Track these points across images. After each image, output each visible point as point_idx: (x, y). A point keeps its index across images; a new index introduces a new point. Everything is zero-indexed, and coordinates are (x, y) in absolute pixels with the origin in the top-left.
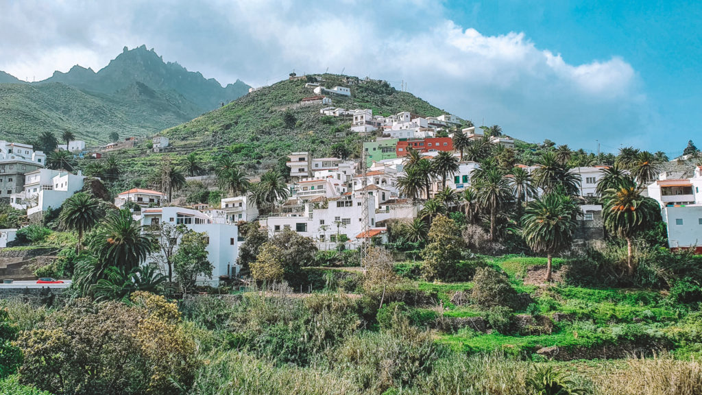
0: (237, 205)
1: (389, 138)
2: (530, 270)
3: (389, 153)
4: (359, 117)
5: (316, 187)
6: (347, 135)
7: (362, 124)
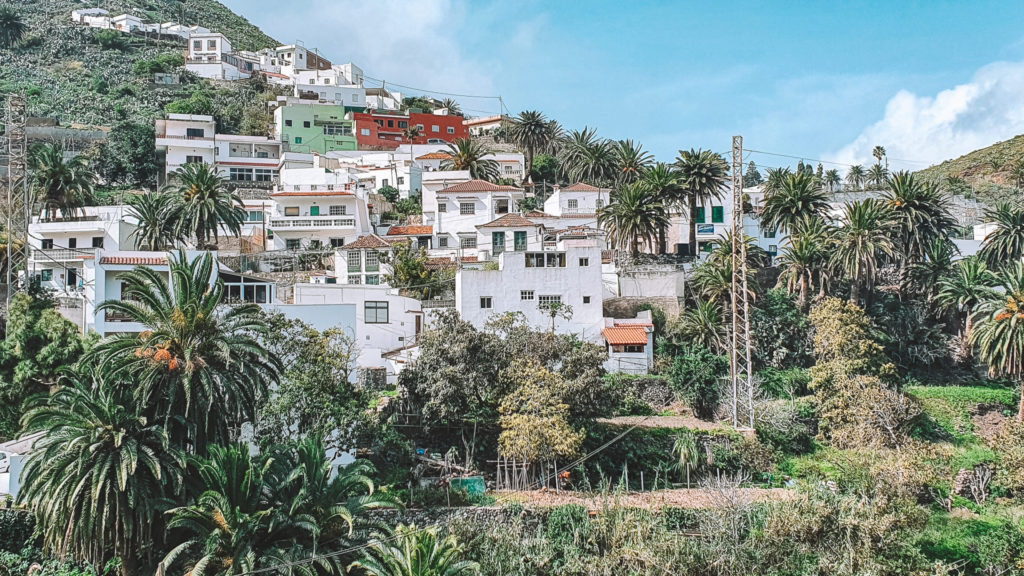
0: (84, 243)
1: (316, 102)
2: (973, 414)
3: (339, 137)
4: (205, 44)
5: (324, 209)
6: (182, 79)
7: (211, 59)
